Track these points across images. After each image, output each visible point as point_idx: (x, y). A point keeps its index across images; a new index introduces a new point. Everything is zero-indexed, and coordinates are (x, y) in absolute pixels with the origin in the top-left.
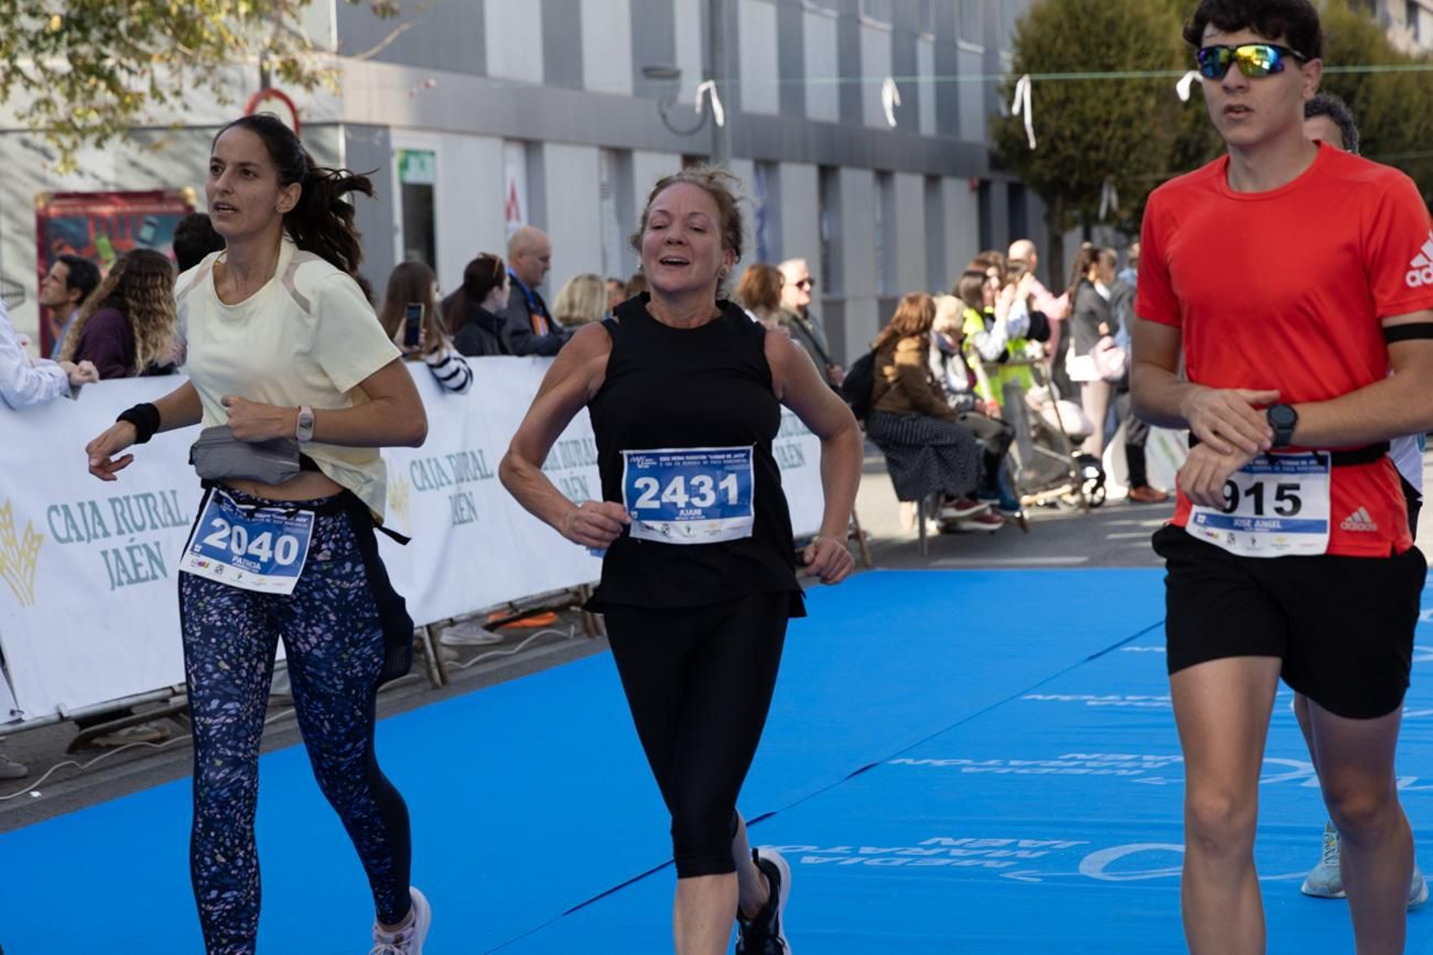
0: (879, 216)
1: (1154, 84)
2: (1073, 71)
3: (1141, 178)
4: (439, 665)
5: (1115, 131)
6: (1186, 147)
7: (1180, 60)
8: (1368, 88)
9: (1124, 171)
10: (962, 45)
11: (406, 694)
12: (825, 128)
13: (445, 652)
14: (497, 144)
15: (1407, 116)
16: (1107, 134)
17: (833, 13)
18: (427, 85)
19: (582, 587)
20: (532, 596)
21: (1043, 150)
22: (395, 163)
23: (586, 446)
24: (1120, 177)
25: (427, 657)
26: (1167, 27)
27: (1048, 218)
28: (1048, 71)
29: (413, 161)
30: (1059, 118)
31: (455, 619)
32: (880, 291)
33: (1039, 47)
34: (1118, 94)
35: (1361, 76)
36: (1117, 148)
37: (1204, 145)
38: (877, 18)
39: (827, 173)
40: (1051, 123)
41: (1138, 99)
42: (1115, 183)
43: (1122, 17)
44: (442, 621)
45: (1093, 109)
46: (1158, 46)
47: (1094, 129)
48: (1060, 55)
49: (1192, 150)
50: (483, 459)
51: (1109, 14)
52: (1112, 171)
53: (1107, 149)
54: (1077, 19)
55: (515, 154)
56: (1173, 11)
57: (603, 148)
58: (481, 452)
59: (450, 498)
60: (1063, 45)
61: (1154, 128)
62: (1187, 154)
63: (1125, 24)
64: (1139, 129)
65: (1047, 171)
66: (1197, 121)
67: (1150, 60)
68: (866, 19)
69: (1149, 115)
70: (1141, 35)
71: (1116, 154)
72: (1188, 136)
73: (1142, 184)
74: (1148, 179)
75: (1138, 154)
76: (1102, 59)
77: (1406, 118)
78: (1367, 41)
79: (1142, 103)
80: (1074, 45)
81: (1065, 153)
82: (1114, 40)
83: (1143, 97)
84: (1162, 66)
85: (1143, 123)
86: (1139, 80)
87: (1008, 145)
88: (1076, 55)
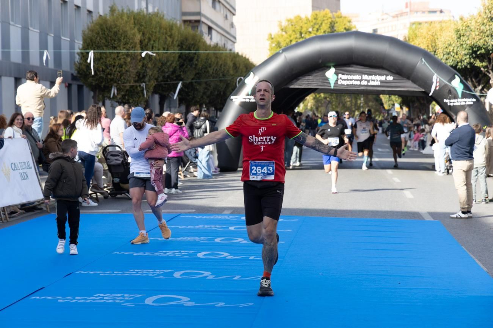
1: (130, 53)
2: (103, 49)
5: (117, 69)
6: (139, 74)
7: (138, 46)
8: (198, 56)
9: (120, 82)
10: (63, 38)
12: (17, 65)
16: (114, 70)
17: (20, 26)
24: (119, 84)
26: (134, 35)
30: (98, 64)
33: (91, 40)
34: (118, 56)
35: (195, 53)
36: (118, 74)
37: (145, 74)
38: (34, 28)
39: (17, 80)
40: (95, 65)
41: (124, 58)
42: (116, 86)
43: (119, 31)
45: (109, 61)
46: (131, 41)
47: (109, 68)
48: (98, 44)
49: (141, 76)
51: (115, 29)
52: (115, 82)
53: (114, 76)
54: (105, 31)
56: (136, 30)
60: (100, 40)
61: (130, 68)
62: (140, 77)
63: (120, 33)
64: (125, 68)
65: (94, 82)
66: (143, 66)
67: (128, 45)
68: (31, 28)
69: (128, 64)
70: (126, 37)
71: (117, 76)
72: (140, 71)
73: (125, 87)
74: (128, 85)
75: (124, 77)
76: (112, 45)
77: (210, 67)
78: (198, 41)
79: (126, 60)
80: (103, 40)
81: (100, 76)
82: (116, 39)
83: (126, 58)
84: (132, 47)
85: (126, 66)
86: (125, 53)
87: (80, 72)
88: (104, 43)
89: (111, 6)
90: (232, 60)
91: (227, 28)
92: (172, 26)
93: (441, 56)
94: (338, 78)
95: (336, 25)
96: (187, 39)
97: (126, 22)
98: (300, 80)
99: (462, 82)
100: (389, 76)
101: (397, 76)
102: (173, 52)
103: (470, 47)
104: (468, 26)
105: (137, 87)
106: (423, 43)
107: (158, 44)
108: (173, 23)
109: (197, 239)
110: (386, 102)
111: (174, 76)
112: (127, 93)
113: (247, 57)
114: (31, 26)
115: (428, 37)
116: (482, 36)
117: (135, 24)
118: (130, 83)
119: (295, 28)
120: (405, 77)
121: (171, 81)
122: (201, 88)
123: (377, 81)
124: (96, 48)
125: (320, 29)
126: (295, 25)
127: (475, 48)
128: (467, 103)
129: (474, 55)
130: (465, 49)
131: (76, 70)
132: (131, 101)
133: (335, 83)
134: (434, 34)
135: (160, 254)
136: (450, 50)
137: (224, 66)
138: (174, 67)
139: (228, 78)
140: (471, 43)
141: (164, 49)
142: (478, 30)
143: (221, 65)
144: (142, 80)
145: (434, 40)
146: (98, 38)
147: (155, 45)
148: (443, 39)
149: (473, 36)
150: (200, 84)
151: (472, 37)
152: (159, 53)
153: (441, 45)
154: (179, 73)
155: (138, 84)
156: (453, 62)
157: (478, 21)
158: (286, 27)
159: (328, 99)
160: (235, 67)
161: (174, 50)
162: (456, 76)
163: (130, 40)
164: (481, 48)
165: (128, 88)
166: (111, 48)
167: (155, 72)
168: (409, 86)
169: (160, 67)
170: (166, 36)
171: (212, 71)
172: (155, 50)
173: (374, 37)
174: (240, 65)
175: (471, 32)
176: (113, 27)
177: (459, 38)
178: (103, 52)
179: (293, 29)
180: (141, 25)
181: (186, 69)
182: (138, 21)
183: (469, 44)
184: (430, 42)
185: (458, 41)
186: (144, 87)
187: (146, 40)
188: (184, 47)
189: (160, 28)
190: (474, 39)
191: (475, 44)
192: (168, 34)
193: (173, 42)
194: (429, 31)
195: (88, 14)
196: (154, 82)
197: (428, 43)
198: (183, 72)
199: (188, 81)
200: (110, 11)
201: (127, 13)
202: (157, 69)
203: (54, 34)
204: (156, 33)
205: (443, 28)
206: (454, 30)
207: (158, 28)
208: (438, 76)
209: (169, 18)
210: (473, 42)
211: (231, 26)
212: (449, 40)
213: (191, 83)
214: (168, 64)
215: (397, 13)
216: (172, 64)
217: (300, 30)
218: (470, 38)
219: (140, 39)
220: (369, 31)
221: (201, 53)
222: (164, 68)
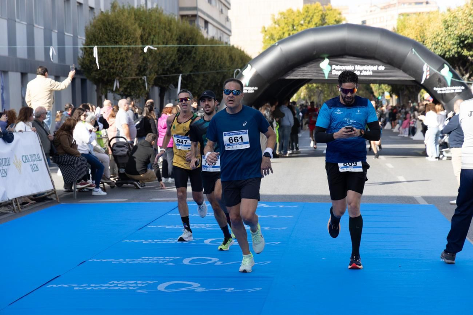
1: (131, 48)
2: (106, 44)
5: (119, 63)
6: (141, 68)
7: (139, 40)
8: (196, 49)
9: (122, 76)
10: (66, 34)
12: (23, 60)
16: (116, 64)
17: (26, 23)
24: (121, 77)
26: (135, 30)
30: (101, 58)
34: (120, 51)
35: (193, 47)
36: (120, 68)
37: (146, 68)
38: (39, 25)
39: (23, 75)
41: (126, 52)
42: (119, 80)
43: (120, 26)
45: (112, 56)
46: (132, 36)
47: (112, 62)
48: (101, 39)
49: (142, 69)
51: (117, 25)
52: (118, 76)
53: (116, 69)
54: (107, 27)
56: (137, 25)
60: (102, 35)
61: (131, 62)
62: (141, 71)
63: (122, 28)
64: (126, 62)
65: (97, 75)
66: (144, 60)
67: (130, 40)
68: (35, 25)
69: (130, 58)
70: (127, 32)
71: (119, 70)
72: (141, 64)
73: (127, 80)
74: (129, 78)
75: (126, 70)
76: (114, 40)
77: (207, 60)
78: (196, 35)
79: (127, 54)
80: (105, 35)
81: (103, 70)
82: (118, 34)
83: (128, 52)
84: (133, 42)
85: (128, 60)
86: (126, 47)
87: (84, 67)
88: (106, 39)
89: (112, 2)
90: (228, 53)
91: (223, 22)
92: (171, 21)
93: (429, 46)
94: (331, 69)
95: (327, 17)
96: (185, 33)
97: (127, 18)
98: (296, 72)
99: (450, 70)
100: (381, 66)
101: (389, 65)
102: (172, 46)
103: (458, 36)
104: (455, 17)
105: (138, 80)
106: (412, 33)
107: (158, 39)
109: (203, 226)
110: (376, 91)
111: (173, 69)
112: (129, 86)
113: (242, 49)
114: (36, 23)
115: (417, 27)
116: (469, 26)
117: (136, 20)
118: (131, 76)
119: (287, 20)
120: (397, 67)
121: (170, 74)
122: (199, 80)
123: (369, 71)
124: (99, 44)
125: (312, 22)
126: (287, 18)
127: (463, 38)
128: (457, 91)
129: (462, 45)
130: (453, 39)
131: (80, 64)
132: (132, 94)
133: (329, 74)
134: (422, 25)
136: (438, 40)
137: (221, 58)
138: (173, 61)
139: (225, 70)
140: (459, 33)
141: (163, 43)
142: (466, 20)
143: (218, 57)
144: (143, 74)
145: (423, 30)
146: (101, 34)
147: (155, 39)
148: (431, 30)
149: (461, 26)
150: (198, 76)
151: (459, 27)
152: (159, 47)
153: (429, 35)
154: (178, 66)
155: (139, 77)
156: (441, 51)
157: (466, 12)
158: (278, 20)
159: (320, 88)
160: (232, 59)
161: (173, 44)
162: (445, 65)
163: (131, 35)
164: (469, 37)
165: (130, 81)
166: (113, 43)
167: (155, 65)
168: (400, 76)
169: (160, 61)
170: (165, 30)
171: (209, 63)
172: (155, 45)
173: (363, 28)
174: (235, 57)
175: (458, 22)
176: (115, 23)
177: (447, 28)
178: (105, 48)
179: (286, 22)
180: (142, 21)
181: (185, 62)
182: (138, 16)
183: (457, 34)
184: (419, 33)
185: (446, 32)
186: (146, 80)
187: (147, 35)
188: (183, 41)
189: (160, 23)
190: (461, 29)
191: (463, 34)
192: (167, 29)
193: (171, 36)
194: (418, 22)
195: (89, 10)
196: (155, 75)
197: (417, 34)
198: (182, 65)
199: (186, 74)
200: (111, 7)
201: (128, 10)
202: (158, 62)
203: (58, 30)
204: (155, 27)
205: (431, 19)
206: (442, 21)
207: (158, 24)
208: (428, 65)
209: (168, 13)
210: (461, 32)
211: (226, 20)
212: (437, 31)
213: (190, 75)
214: (168, 57)
215: (385, 5)
216: (171, 57)
217: (292, 23)
218: (458, 28)
219: (140, 34)
220: (359, 23)
221: (199, 47)
222: (163, 61)
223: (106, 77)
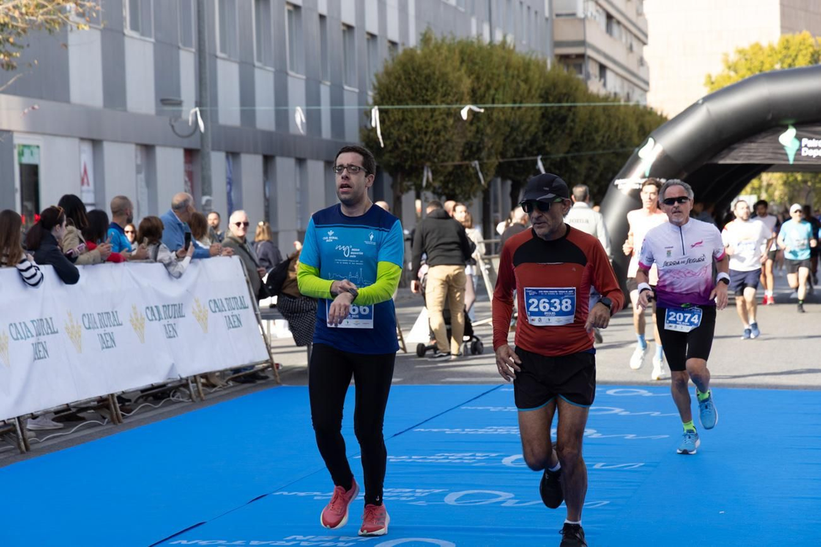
0: (298, 185)
1: (453, 111)
2: (407, 104)
3: (445, 164)
4: (24, 440)
5: (430, 137)
6: (472, 146)
7: (468, 98)
8: (574, 114)
9: (436, 160)
10: (346, 87)
11: (5, 456)
12: (267, 134)
13: (29, 434)
14: (77, 141)
15: (597, 130)
16: (426, 139)
17: (272, 69)
18: (33, 108)
19: (110, 396)
20: (80, 401)
21: (390, 148)
22: (16, 152)
23: (113, 315)
24: (434, 162)
25: (18, 435)
26: (460, 79)
27: (393, 186)
28: (393, 104)
29: (27, 151)
30: (399, 130)
31: (35, 414)
32: (299, 227)
33: (388, 90)
34: (432, 116)
35: (570, 108)
36: (432, 147)
37: (481, 146)
38: (297, 73)
39: (268, 160)
40: (395, 133)
41: (443, 119)
42: (431, 167)
43: (434, 73)
44: (27, 414)
45: (418, 125)
46: (454, 90)
47: (418, 137)
48: (399, 95)
49: (474, 149)
50: (52, 323)
51: (427, 71)
52: (429, 160)
53: (426, 149)
54: (409, 74)
55: (87, 148)
56: (463, 71)
57: (137, 144)
58: (51, 318)
59: (33, 344)
60: (401, 89)
61: (452, 136)
62: (472, 151)
63: (436, 77)
64: (444, 136)
65: (392, 160)
66: (477, 132)
67: (450, 98)
68: (290, 73)
69: (450, 129)
70: (445, 84)
71: (431, 150)
72: (473, 140)
73: (446, 167)
74: (450, 165)
75: (443, 151)
76: (423, 96)
77: (597, 131)
78: (574, 88)
79: (446, 122)
80: (408, 89)
82: (430, 86)
83: (446, 118)
84: (457, 101)
85: (446, 133)
86: (444, 109)
87: (371, 144)
88: (409, 95)
89: (423, 32)
90: (637, 120)
91: (633, 66)
92: (529, 64)
94: (801, 146)
96: (555, 85)
97: (446, 58)
98: (736, 150)
102: (531, 105)
105: (467, 167)
107: (503, 95)
108: (530, 60)
112: (452, 178)
113: (664, 115)
114: (292, 69)
117: (462, 61)
118: (453, 160)
119: (751, 63)
126: (751, 59)
132: (458, 191)
135: (437, 459)
137: (623, 130)
138: (532, 134)
141: (514, 102)
143: (617, 128)
144: (476, 156)
146: (399, 86)
147: (497, 96)
150: (579, 160)
152: (504, 108)
154: (543, 143)
155: (467, 162)
158: (735, 64)
159: (809, 184)
160: (643, 131)
161: (533, 103)
163: (452, 88)
165: (450, 169)
166: (421, 101)
167: (499, 142)
169: (507, 134)
170: (519, 81)
171: (600, 138)
172: (498, 103)
174: (650, 127)
176: (424, 67)
178: (407, 110)
179: (748, 65)
180: (475, 64)
181: (555, 137)
182: (468, 56)
186: (478, 167)
187: (483, 89)
188: (551, 99)
189: (508, 67)
192: (522, 78)
193: (530, 91)
195: (389, 47)
196: (497, 158)
198: (550, 141)
200: (422, 40)
201: (450, 44)
202: (503, 137)
203: (331, 82)
204: (499, 75)
207: (503, 68)
209: (524, 51)
211: (640, 64)
213: (564, 160)
214: (523, 128)
216: (529, 127)
217: (759, 68)
219: (470, 86)
221: (580, 106)
222: (515, 134)
223: (409, 163)
